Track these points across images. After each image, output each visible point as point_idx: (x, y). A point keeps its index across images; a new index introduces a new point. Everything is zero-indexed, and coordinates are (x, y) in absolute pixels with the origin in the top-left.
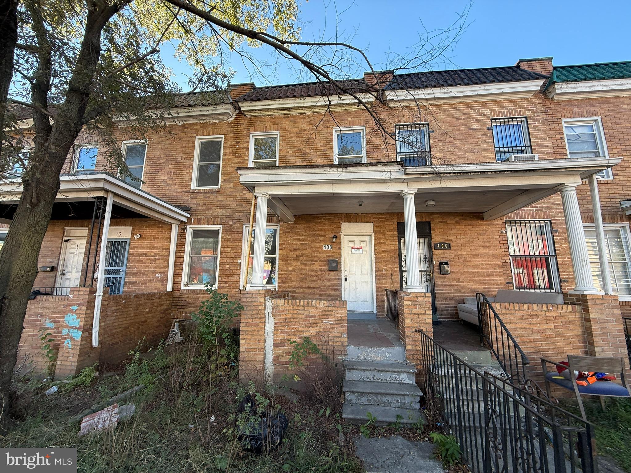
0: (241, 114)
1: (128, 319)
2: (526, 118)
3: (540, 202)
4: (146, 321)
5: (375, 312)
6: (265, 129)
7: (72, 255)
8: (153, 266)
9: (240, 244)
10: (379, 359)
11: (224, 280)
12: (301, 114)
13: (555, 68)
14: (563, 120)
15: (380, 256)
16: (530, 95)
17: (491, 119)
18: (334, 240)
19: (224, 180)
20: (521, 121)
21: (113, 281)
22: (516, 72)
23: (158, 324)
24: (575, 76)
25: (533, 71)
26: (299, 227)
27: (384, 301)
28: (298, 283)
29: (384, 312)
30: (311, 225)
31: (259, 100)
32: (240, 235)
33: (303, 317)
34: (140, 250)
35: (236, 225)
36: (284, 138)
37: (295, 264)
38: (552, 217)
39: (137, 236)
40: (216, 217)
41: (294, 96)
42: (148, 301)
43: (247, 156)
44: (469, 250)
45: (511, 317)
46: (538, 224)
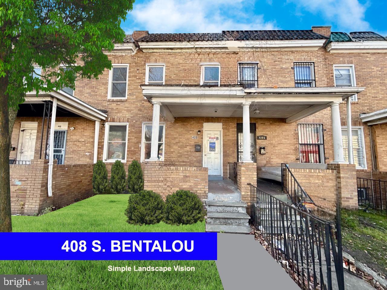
0: (140, 50)
1: (70, 180)
2: (314, 63)
3: (317, 113)
4: (82, 181)
5: (222, 176)
6: (156, 61)
7: (27, 140)
8: (83, 148)
9: (140, 135)
10: (226, 200)
11: (130, 157)
12: (179, 53)
13: (332, 33)
14: (334, 65)
15: (226, 143)
16: (317, 49)
17: (294, 63)
18: (199, 133)
19: (129, 93)
20: (311, 65)
21: (57, 157)
22: (310, 33)
23: (89, 183)
24: (343, 39)
25: (319, 34)
26: (177, 125)
27: (227, 169)
28: (177, 159)
29: (227, 176)
30: (185, 124)
31: (152, 41)
32: (140, 129)
33: (182, 177)
34: (74, 138)
35: (138, 123)
36: (168, 68)
37: (175, 147)
38: (323, 122)
39: (72, 128)
40: (124, 117)
41: (175, 40)
42: (82, 169)
43: (145, 79)
44: (277, 140)
45: (299, 176)
46: (315, 126)
